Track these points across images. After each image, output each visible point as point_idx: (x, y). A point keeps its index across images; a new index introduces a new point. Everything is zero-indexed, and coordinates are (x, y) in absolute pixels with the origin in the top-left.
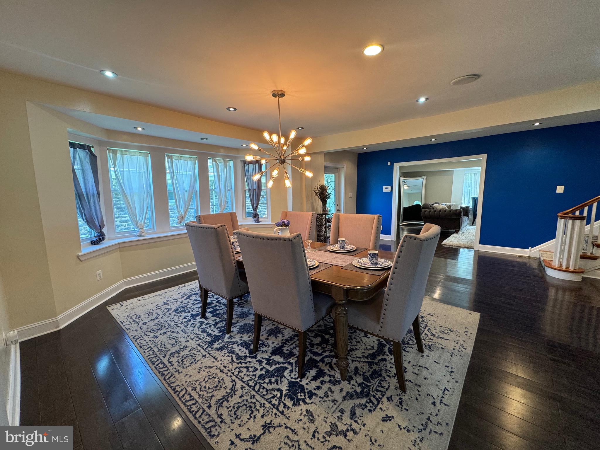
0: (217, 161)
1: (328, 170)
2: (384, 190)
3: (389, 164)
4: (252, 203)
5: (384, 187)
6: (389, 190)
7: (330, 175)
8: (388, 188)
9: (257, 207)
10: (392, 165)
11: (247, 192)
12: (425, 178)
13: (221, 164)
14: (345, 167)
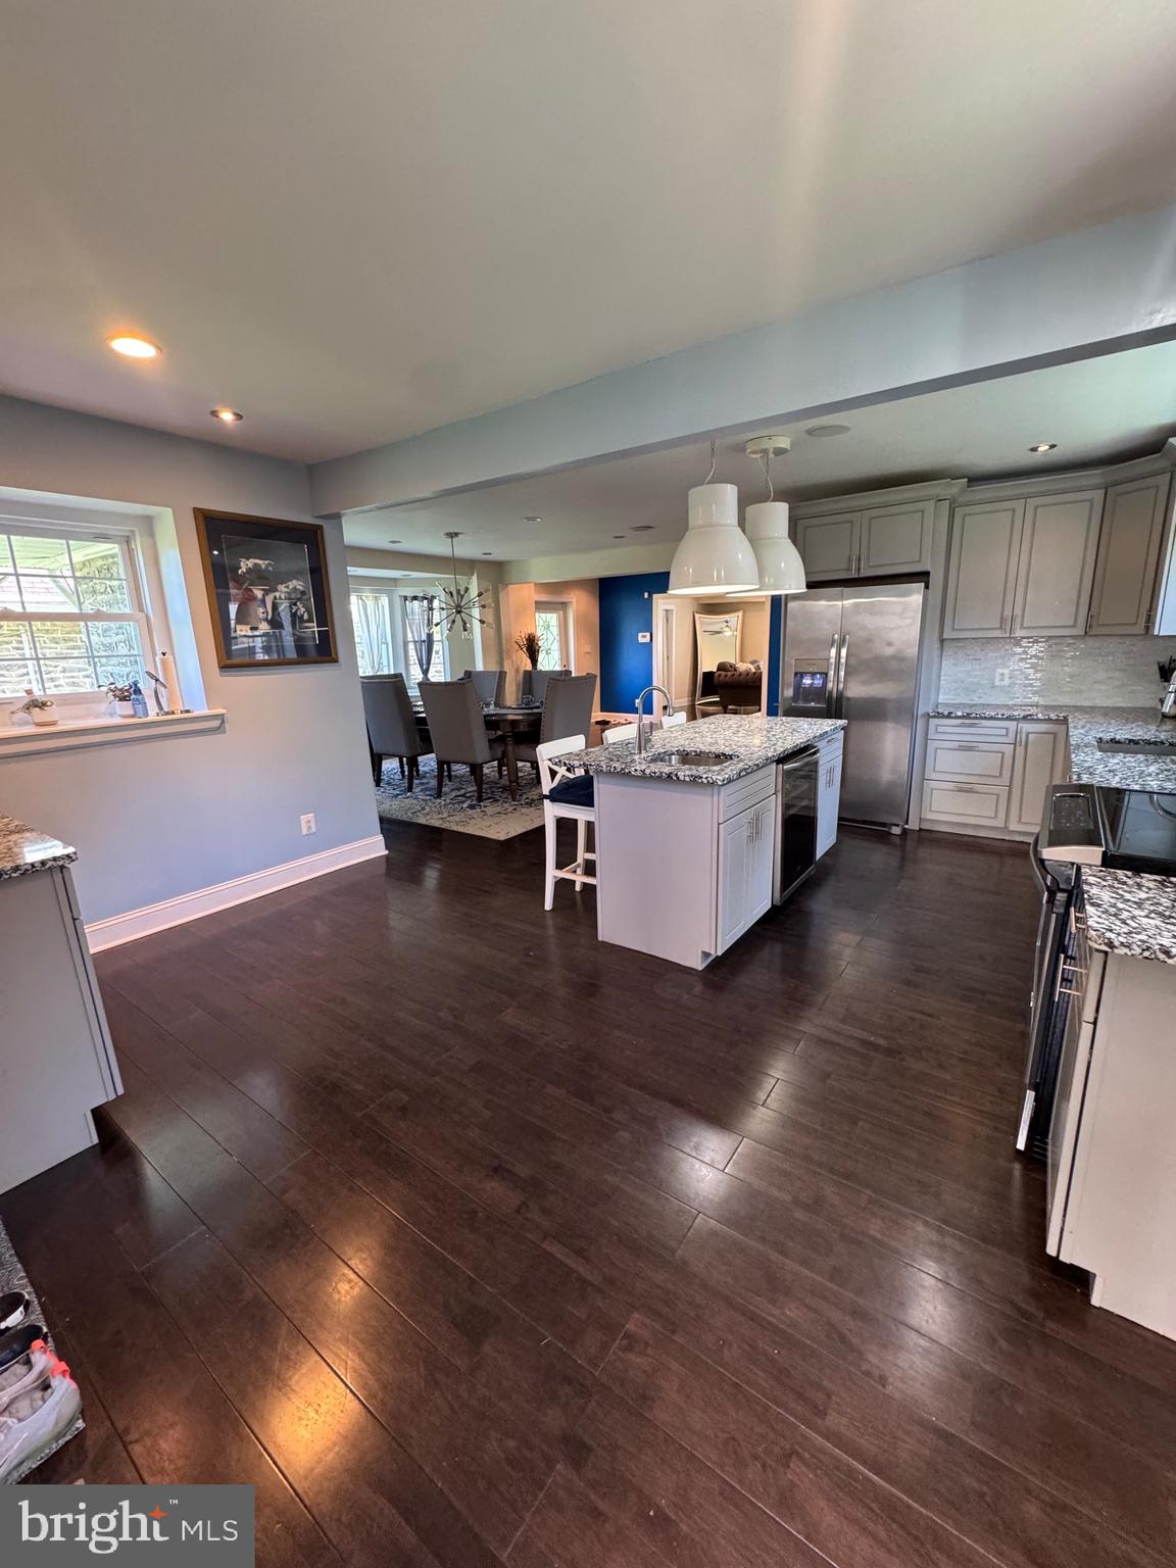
0: (364, 598)
1: (541, 606)
2: (641, 640)
3: (646, 595)
4: (421, 665)
5: (640, 634)
6: (648, 640)
7: (549, 615)
8: (645, 637)
9: (428, 669)
10: (650, 596)
11: (411, 646)
12: (740, 614)
13: (370, 603)
14: (574, 601)
